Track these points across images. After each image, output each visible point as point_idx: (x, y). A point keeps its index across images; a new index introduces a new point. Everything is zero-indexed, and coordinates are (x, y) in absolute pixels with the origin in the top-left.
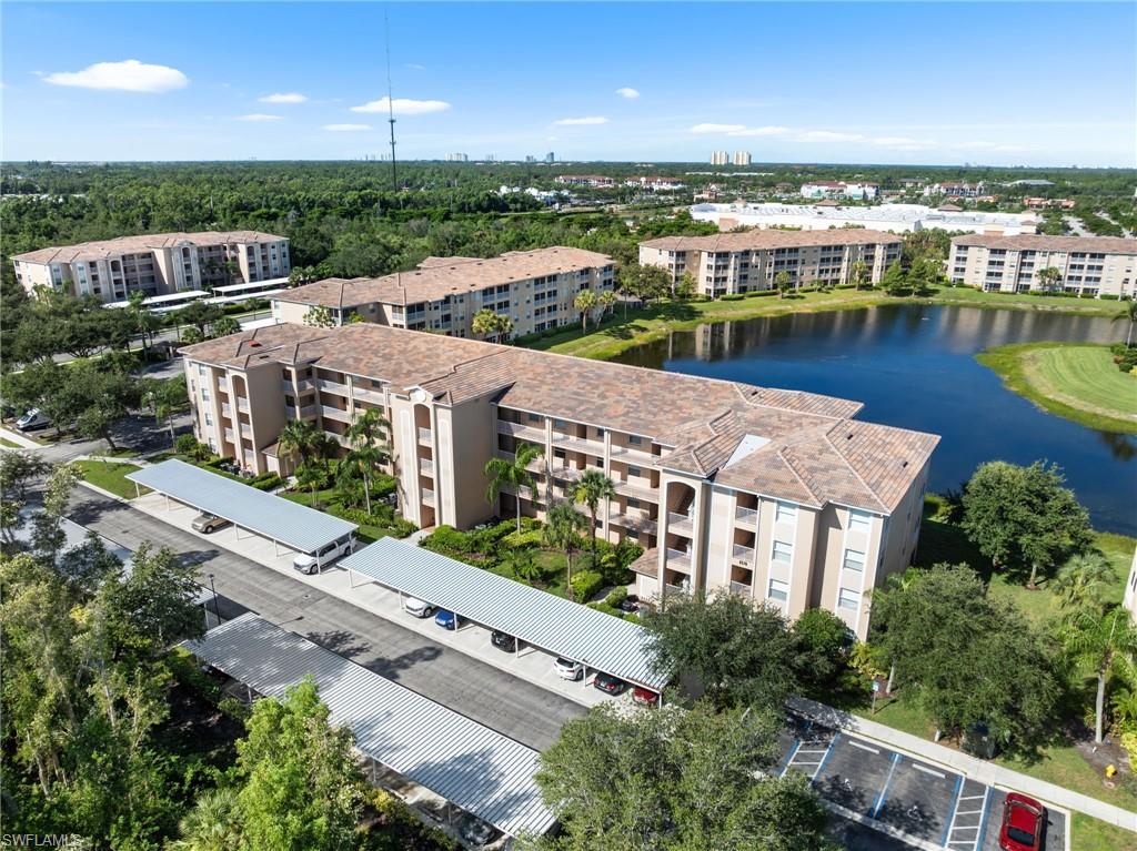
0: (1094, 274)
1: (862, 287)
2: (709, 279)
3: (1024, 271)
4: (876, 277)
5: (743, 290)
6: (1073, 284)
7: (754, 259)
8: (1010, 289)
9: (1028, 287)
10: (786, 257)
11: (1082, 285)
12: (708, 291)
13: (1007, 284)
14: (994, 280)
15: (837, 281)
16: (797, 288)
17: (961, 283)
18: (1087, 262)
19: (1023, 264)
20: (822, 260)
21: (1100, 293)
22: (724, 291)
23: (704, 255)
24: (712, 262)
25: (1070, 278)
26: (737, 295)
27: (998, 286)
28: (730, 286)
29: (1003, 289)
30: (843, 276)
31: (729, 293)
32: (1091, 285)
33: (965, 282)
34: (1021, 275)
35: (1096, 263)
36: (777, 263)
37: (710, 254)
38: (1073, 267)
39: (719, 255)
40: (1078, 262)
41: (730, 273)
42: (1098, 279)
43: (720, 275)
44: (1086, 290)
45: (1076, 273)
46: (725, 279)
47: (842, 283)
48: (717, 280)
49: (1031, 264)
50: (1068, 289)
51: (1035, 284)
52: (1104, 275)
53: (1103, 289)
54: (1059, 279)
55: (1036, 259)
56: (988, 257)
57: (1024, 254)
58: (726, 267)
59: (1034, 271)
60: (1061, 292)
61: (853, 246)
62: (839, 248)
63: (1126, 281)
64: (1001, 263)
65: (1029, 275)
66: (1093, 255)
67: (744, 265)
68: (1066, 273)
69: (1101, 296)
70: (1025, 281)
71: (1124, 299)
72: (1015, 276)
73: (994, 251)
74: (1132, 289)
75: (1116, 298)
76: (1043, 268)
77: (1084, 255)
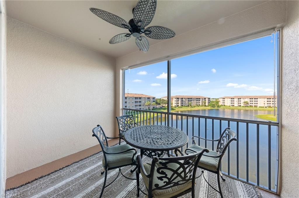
1: (205, 106)
2: (175, 103)
3: (239, 102)
4: (207, 104)
5: (182, 105)
6: (251, 105)
7: (184, 100)
8: (237, 106)
9: (240, 105)
10: (190, 100)
11: (254, 105)
12: (175, 106)
13: (236, 105)
14: (233, 104)
15: (200, 105)
16: (192, 106)
17: (224, 105)
18: (254, 100)
19: (239, 101)
20: (197, 101)
22: (178, 106)
23: (174, 99)
24: (176, 100)
25: (250, 103)
26: (181, 106)
27: (234, 105)
28: (180, 105)
29: (235, 106)
31: (180, 106)
32: (256, 105)
34: (239, 103)
35: (256, 100)
36: (188, 101)
38: (250, 101)
39: (177, 98)
40: (251, 100)
41: (179, 102)
42: (257, 103)
43: (178, 102)
44: (254, 106)
45: (251, 102)
46: (178, 103)
47: (201, 105)
48: (177, 103)
49: (240, 101)
50: (250, 106)
51: (242, 105)
52: (258, 102)
53: (259, 105)
54: (248, 104)
55: (242, 100)
56: (230, 100)
57: (239, 99)
58: (178, 101)
59: (242, 102)
60: (249, 106)
61: (202, 98)
62: (200, 99)
63: (264, 104)
64: (234, 101)
65: (240, 103)
66: (255, 99)
67: (182, 101)
68: (249, 102)
69: (259, 107)
70: (239, 104)
71: (265, 107)
72: (237, 103)
73: (232, 99)
74: (266, 105)
75: (264, 107)
76: (244, 101)
77: (252, 99)
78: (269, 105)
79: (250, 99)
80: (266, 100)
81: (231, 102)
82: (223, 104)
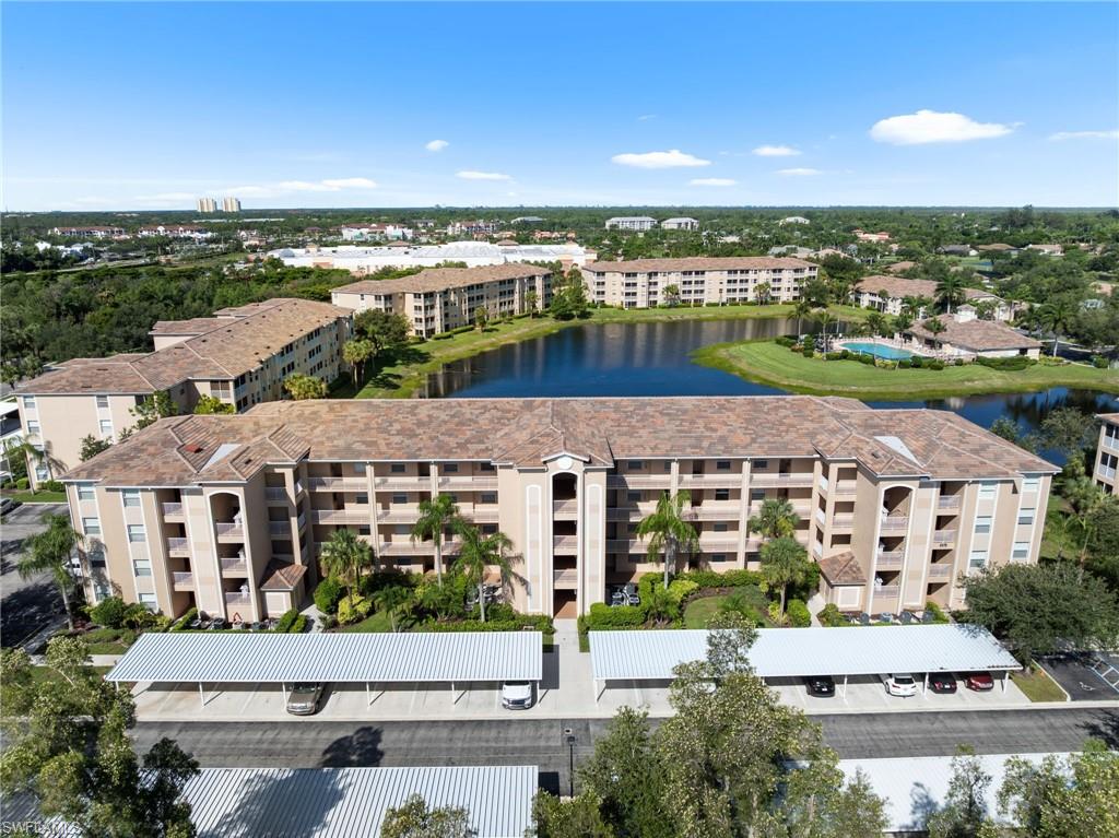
0: (699, 287)
1: (531, 316)
2: (420, 320)
3: (652, 289)
4: (540, 305)
5: (448, 328)
6: (687, 297)
7: (452, 297)
8: (644, 305)
9: (655, 302)
10: (476, 293)
11: (693, 297)
12: (421, 332)
13: (641, 302)
14: (631, 299)
15: (513, 312)
16: (487, 321)
17: (603, 304)
18: (693, 278)
19: (650, 284)
20: (500, 294)
21: (706, 302)
22: (434, 331)
23: (410, 297)
24: (421, 303)
25: (684, 292)
26: (445, 333)
27: (635, 303)
28: (438, 325)
29: (638, 306)
30: (516, 306)
31: (438, 332)
32: (699, 297)
33: (608, 303)
34: (650, 293)
35: (700, 278)
36: (469, 299)
37: (417, 296)
38: (684, 282)
39: (426, 295)
40: (687, 278)
41: (437, 312)
42: (703, 292)
43: (429, 315)
44: (695, 301)
45: (687, 288)
46: (432, 319)
47: (517, 313)
48: (426, 320)
49: (656, 284)
50: (684, 301)
51: (660, 299)
52: (705, 287)
53: (707, 298)
54: (677, 294)
55: (659, 279)
56: (624, 279)
57: (650, 275)
58: (432, 307)
59: (659, 288)
60: (680, 303)
61: (521, 279)
62: (511, 281)
63: (721, 291)
64: (635, 284)
65: (655, 292)
66: (696, 273)
67: (446, 304)
68: (681, 288)
69: (708, 305)
70: (652, 299)
71: (723, 304)
72: (646, 294)
73: (628, 275)
74: (725, 297)
75: (718, 305)
76: (665, 285)
77: (689, 273)
78: (732, 295)
79: (684, 273)
80: (724, 276)
81: (624, 289)
82: (597, 299)
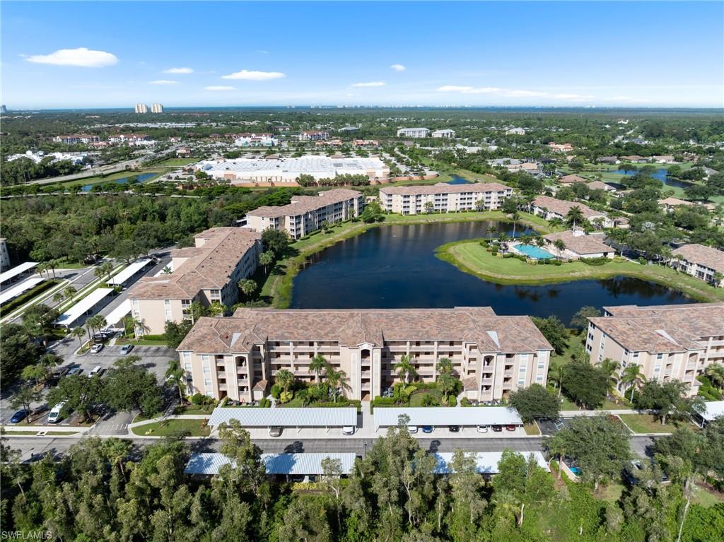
0: (444, 202)
1: (353, 221)
2: (293, 230)
3: (418, 204)
4: (356, 216)
5: (307, 233)
6: (437, 208)
7: (310, 216)
8: (414, 213)
9: (420, 211)
10: (322, 212)
11: (441, 208)
12: (293, 236)
13: (412, 211)
14: (406, 210)
15: (341, 219)
17: (391, 212)
18: (441, 197)
19: (417, 201)
20: (335, 210)
21: (448, 210)
22: (300, 235)
24: (294, 221)
25: (436, 205)
26: (305, 236)
27: (408, 212)
28: (302, 232)
29: (410, 213)
30: (343, 216)
32: (444, 207)
33: (394, 211)
34: (417, 206)
35: (445, 197)
36: (319, 216)
37: (291, 217)
38: (436, 200)
39: (297, 217)
40: (438, 198)
41: (302, 226)
42: (446, 205)
43: (298, 227)
44: (442, 210)
45: (438, 202)
46: (299, 229)
47: (343, 220)
48: (296, 230)
49: (421, 201)
50: (436, 210)
51: (423, 209)
52: (448, 202)
53: (449, 208)
54: (432, 206)
55: (422, 198)
56: (402, 199)
57: (417, 196)
58: (299, 223)
59: (422, 203)
60: (434, 212)
61: (346, 201)
62: (341, 203)
63: (457, 204)
64: (408, 202)
65: (420, 206)
66: (443, 195)
67: (307, 221)
68: (434, 203)
69: (449, 212)
70: (418, 209)
71: (458, 212)
72: (415, 207)
73: (405, 197)
74: (459, 207)
75: (455, 212)
76: (426, 202)
77: (440, 195)
78: (463, 206)
79: (436, 195)
80: (459, 196)
81: (403, 205)
82: (388, 209)
